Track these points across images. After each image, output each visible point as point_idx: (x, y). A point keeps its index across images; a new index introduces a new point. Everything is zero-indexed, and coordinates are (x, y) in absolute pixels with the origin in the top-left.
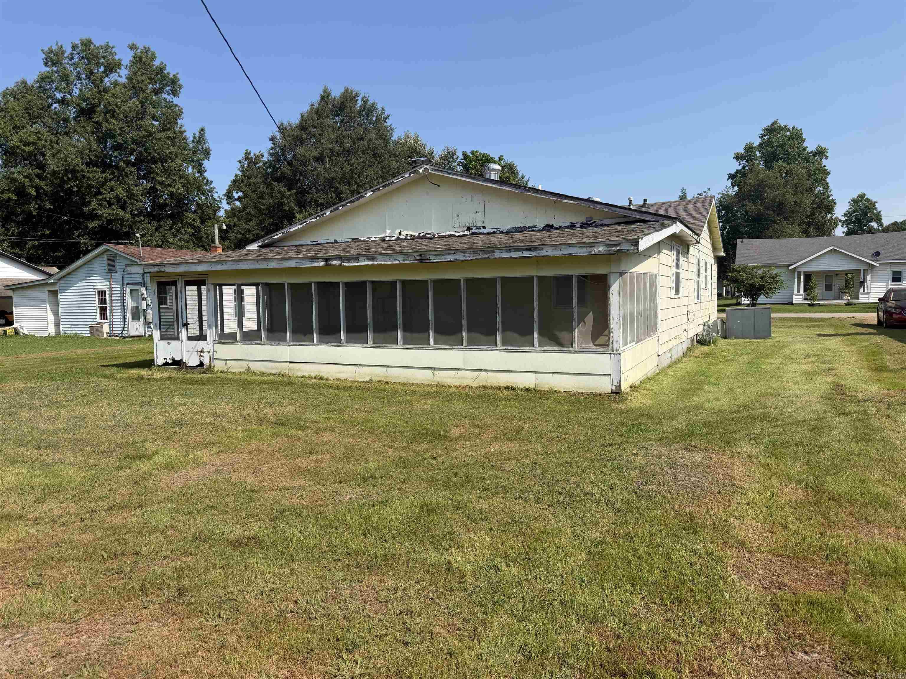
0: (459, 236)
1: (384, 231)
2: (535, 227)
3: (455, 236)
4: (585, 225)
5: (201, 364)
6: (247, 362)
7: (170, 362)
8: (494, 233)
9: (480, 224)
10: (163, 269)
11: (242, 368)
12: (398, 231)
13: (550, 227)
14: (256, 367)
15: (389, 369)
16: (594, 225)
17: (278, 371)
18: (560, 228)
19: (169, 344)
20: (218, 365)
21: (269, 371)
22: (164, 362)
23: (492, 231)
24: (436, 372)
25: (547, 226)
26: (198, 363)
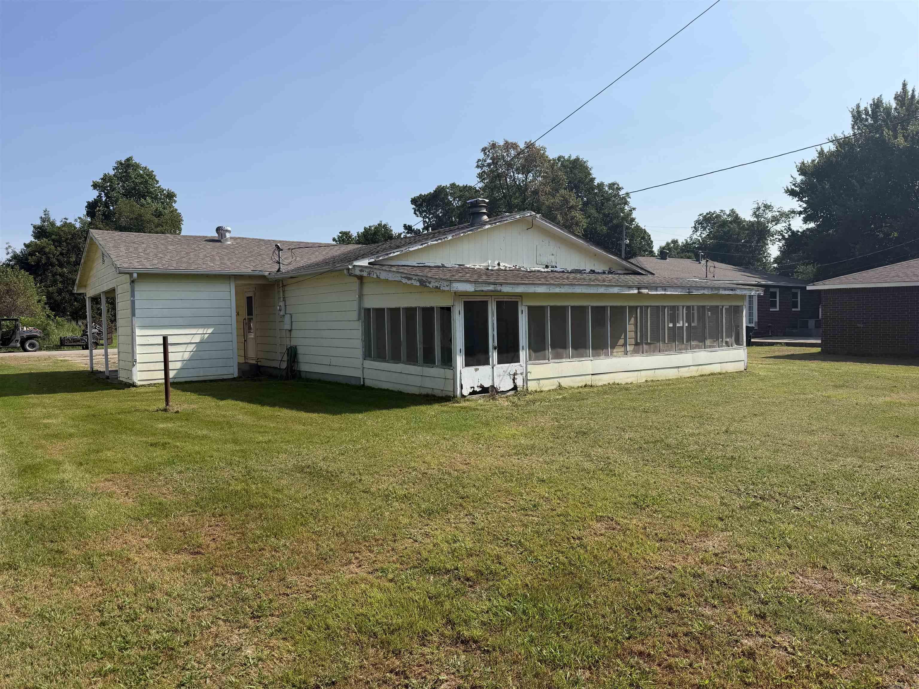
0: (544, 272)
1: (486, 260)
2: (585, 270)
3: (542, 272)
4: (610, 273)
5: (515, 388)
6: (558, 379)
7: (478, 390)
8: (563, 272)
9: (554, 264)
11: (553, 385)
12: (496, 263)
13: (593, 272)
14: (565, 383)
15: (656, 371)
16: (614, 273)
17: (584, 384)
18: (598, 273)
19: (476, 370)
20: (532, 386)
21: (576, 385)
22: (471, 391)
23: (562, 270)
24: (680, 369)
25: (591, 270)
26: (512, 386)
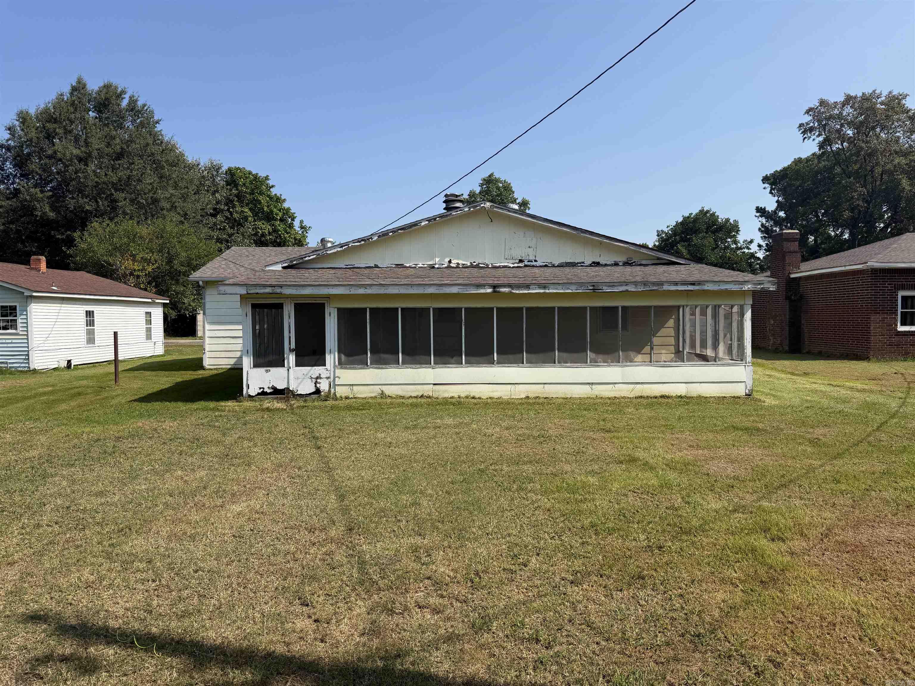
0: (513, 267)
1: (432, 258)
2: (583, 263)
3: (510, 267)
4: (627, 264)
5: (318, 391)
6: (380, 387)
7: (269, 391)
8: (546, 266)
9: (532, 258)
10: (278, 290)
11: (373, 392)
12: (447, 260)
13: (597, 264)
14: (389, 391)
15: (546, 386)
16: (634, 264)
17: (420, 394)
18: (606, 265)
19: (267, 371)
20: (341, 391)
21: (408, 394)
22: (260, 391)
23: (544, 264)
24: (594, 387)
25: (594, 263)
26: (313, 390)
